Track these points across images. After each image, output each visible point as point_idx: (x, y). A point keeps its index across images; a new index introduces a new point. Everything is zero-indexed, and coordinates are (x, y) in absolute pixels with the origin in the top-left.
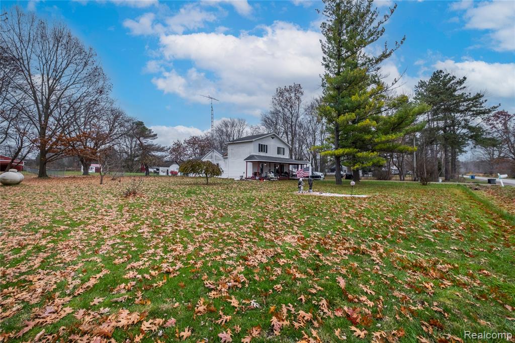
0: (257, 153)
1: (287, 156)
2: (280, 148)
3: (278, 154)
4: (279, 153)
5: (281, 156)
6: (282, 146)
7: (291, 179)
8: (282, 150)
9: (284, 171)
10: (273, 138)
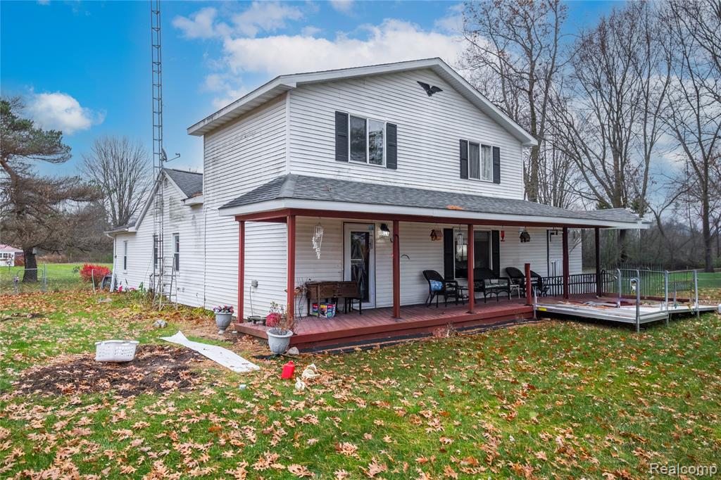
0: (327, 167)
1: (512, 188)
2: (475, 145)
3: (464, 175)
4: (467, 168)
5: (482, 188)
6: (484, 135)
7: (541, 315)
8: (485, 159)
9: (503, 265)
10: (431, 91)
